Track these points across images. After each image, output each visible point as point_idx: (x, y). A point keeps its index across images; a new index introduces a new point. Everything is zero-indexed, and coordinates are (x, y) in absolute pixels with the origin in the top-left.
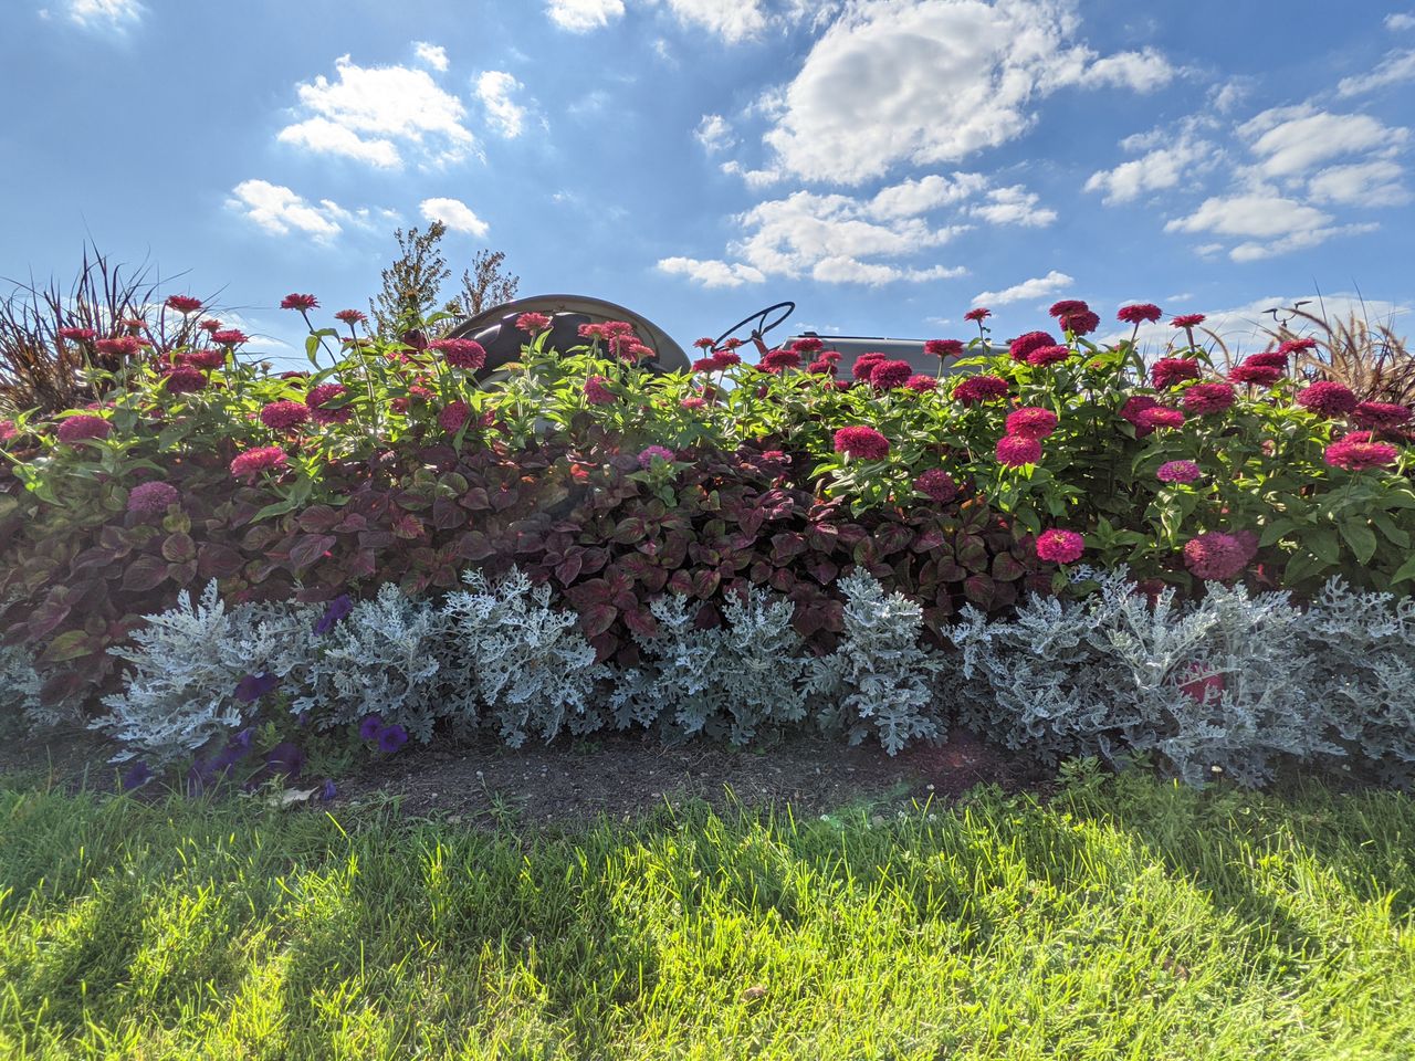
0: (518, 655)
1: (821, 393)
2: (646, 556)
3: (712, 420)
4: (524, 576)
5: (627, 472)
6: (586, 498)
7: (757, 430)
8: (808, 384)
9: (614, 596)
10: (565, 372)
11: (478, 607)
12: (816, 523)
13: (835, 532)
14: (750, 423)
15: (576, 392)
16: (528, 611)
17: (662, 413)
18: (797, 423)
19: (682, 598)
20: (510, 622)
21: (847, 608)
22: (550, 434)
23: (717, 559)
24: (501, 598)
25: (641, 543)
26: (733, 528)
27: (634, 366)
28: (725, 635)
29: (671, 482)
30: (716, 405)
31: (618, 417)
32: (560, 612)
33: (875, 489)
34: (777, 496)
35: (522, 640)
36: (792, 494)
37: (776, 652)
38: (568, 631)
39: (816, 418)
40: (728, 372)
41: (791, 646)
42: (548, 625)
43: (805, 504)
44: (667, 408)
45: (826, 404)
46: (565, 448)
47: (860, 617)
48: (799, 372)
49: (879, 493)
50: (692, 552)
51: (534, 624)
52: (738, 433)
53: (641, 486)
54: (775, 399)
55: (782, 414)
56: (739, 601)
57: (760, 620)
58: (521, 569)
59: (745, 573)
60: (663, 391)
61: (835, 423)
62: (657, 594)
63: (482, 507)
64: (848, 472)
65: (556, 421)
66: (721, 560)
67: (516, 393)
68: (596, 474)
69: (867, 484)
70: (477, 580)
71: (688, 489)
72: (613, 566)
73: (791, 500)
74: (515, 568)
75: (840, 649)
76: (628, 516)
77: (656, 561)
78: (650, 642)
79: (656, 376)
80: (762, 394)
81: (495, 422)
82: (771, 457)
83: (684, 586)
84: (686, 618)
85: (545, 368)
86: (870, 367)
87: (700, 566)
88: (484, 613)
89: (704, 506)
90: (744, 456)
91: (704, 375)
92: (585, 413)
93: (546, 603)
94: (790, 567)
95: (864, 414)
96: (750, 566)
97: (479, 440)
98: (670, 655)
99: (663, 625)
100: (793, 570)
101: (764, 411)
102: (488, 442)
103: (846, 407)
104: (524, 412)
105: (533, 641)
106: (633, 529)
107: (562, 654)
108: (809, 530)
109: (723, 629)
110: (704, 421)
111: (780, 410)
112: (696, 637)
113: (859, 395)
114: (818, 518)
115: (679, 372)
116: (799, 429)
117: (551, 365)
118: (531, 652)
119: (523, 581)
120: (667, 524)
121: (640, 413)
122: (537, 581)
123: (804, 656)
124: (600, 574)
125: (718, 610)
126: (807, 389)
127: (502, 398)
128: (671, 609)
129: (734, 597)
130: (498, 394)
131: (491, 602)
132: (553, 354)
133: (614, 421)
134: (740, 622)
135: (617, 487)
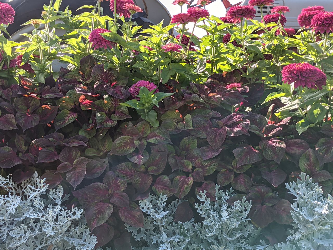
0: (37, 242)
1: (272, 38)
2: (135, 165)
3: (187, 61)
4: (42, 181)
5: (122, 101)
6: (91, 121)
7: (223, 68)
8: (262, 31)
9: (111, 196)
10: (77, 25)
11: (7, 204)
12: (269, 138)
13: (283, 145)
14: (217, 62)
15: (84, 40)
16: (46, 207)
17: (148, 55)
18: (253, 61)
19: (164, 197)
20: (32, 216)
21: (294, 206)
22: (64, 72)
23: (190, 167)
24: (25, 197)
25: (132, 155)
26: (202, 143)
27: (127, 20)
28: (198, 226)
29: (154, 108)
30: (191, 49)
31: (115, 59)
32: (69, 208)
33: (315, 112)
34: (237, 118)
35: (40, 230)
36: (250, 116)
37: (238, 240)
38: (75, 223)
39: (269, 57)
40: (200, 23)
41: (249, 235)
42: (60, 218)
43: (260, 124)
44: (152, 52)
45: (276, 46)
46: (75, 83)
47: (304, 213)
48: (255, 22)
49: (319, 115)
50: (172, 161)
51: (49, 217)
52: (208, 70)
53: (132, 111)
54: (236, 43)
55: (241, 54)
56: (208, 200)
57: (225, 214)
58: (41, 175)
59: (213, 178)
60: (149, 38)
61: (284, 61)
62: (144, 195)
63: (12, 128)
64: (294, 99)
65: (69, 63)
66: (194, 168)
67: (39, 41)
68: (97, 102)
69: (309, 108)
70: (7, 184)
71: (168, 113)
72: (110, 173)
73: (248, 121)
74: (36, 174)
75: (289, 238)
76: (122, 134)
77: (143, 169)
78: (139, 232)
79: (144, 28)
80: (226, 40)
81: (22, 64)
82: (233, 88)
83: (165, 187)
84: (167, 213)
85: (62, 22)
86: (310, 17)
87: (177, 172)
88: (12, 209)
89: (180, 126)
90: (211, 87)
91: (180, 26)
92: (90, 56)
93: (59, 201)
94: (248, 173)
95: (306, 54)
96: (217, 172)
97: (11, 77)
98: (154, 242)
99: (149, 218)
100: (250, 177)
101: (227, 52)
102: (17, 79)
103: (293, 48)
104: (44, 56)
105: (48, 231)
106: (126, 144)
107: (71, 241)
108: (263, 144)
109: (196, 222)
110: (180, 61)
111: (240, 51)
112: (175, 228)
113: (303, 39)
114: (270, 135)
115: (161, 24)
116: (255, 66)
117: (66, 20)
118: (47, 239)
119: (42, 185)
120: (151, 141)
121: (132, 56)
122: (52, 184)
123: (260, 244)
124: (100, 179)
125: (192, 206)
126: (262, 35)
127: (28, 46)
128: (155, 206)
129: (204, 197)
130: (25, 43)
131: (17, 201)
132: (68, 12)
133: (112, 62)
134: (209, 216)
135: (114, 112)
